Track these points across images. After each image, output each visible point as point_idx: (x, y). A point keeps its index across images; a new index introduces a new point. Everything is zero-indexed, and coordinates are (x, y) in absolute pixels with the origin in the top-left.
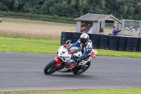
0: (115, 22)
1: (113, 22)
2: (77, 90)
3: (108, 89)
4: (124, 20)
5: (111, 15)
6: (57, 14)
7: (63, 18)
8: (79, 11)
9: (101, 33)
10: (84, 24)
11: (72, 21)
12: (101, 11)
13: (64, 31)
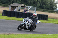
0: (25, 7)
1: (24, 7)
2: (8, 34)
3: (21, 34)
4: (29, 6)
5: (24, 4)
6: (1, 3)
7: (4, 4)
8: (10, 2)
9: (19, 11)
10: (12, 7)
11: (7, 6)
12: (19, 2)
13: (4, 10)
